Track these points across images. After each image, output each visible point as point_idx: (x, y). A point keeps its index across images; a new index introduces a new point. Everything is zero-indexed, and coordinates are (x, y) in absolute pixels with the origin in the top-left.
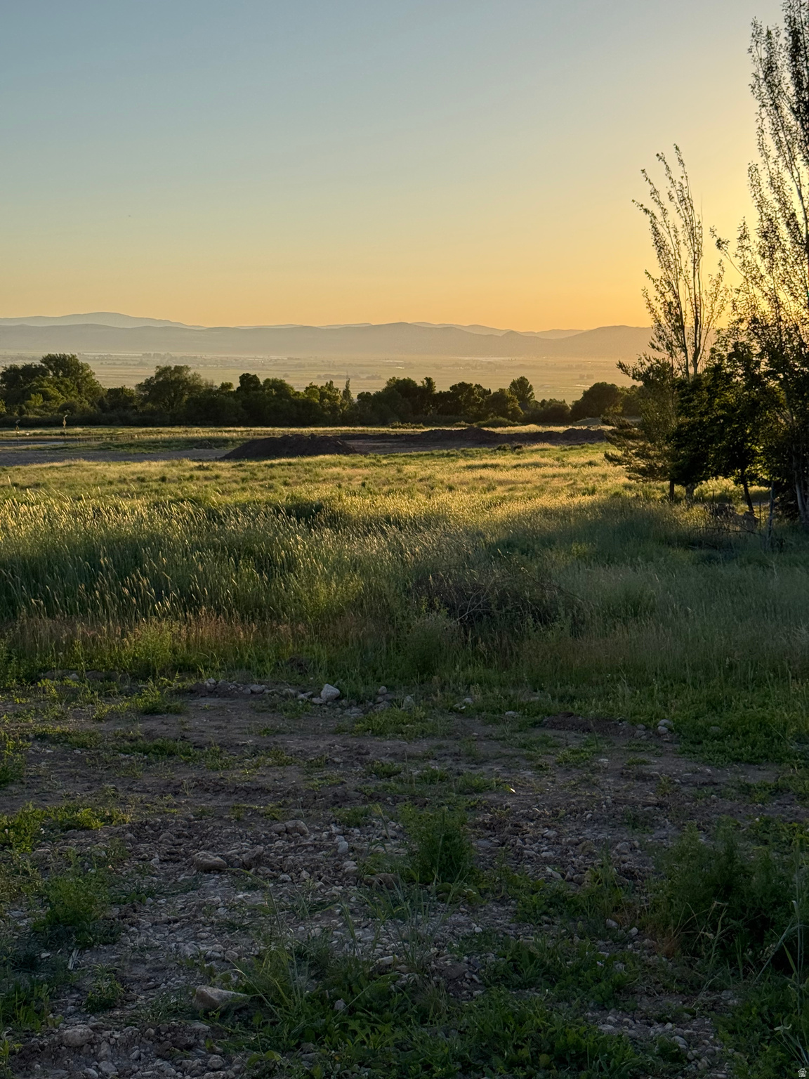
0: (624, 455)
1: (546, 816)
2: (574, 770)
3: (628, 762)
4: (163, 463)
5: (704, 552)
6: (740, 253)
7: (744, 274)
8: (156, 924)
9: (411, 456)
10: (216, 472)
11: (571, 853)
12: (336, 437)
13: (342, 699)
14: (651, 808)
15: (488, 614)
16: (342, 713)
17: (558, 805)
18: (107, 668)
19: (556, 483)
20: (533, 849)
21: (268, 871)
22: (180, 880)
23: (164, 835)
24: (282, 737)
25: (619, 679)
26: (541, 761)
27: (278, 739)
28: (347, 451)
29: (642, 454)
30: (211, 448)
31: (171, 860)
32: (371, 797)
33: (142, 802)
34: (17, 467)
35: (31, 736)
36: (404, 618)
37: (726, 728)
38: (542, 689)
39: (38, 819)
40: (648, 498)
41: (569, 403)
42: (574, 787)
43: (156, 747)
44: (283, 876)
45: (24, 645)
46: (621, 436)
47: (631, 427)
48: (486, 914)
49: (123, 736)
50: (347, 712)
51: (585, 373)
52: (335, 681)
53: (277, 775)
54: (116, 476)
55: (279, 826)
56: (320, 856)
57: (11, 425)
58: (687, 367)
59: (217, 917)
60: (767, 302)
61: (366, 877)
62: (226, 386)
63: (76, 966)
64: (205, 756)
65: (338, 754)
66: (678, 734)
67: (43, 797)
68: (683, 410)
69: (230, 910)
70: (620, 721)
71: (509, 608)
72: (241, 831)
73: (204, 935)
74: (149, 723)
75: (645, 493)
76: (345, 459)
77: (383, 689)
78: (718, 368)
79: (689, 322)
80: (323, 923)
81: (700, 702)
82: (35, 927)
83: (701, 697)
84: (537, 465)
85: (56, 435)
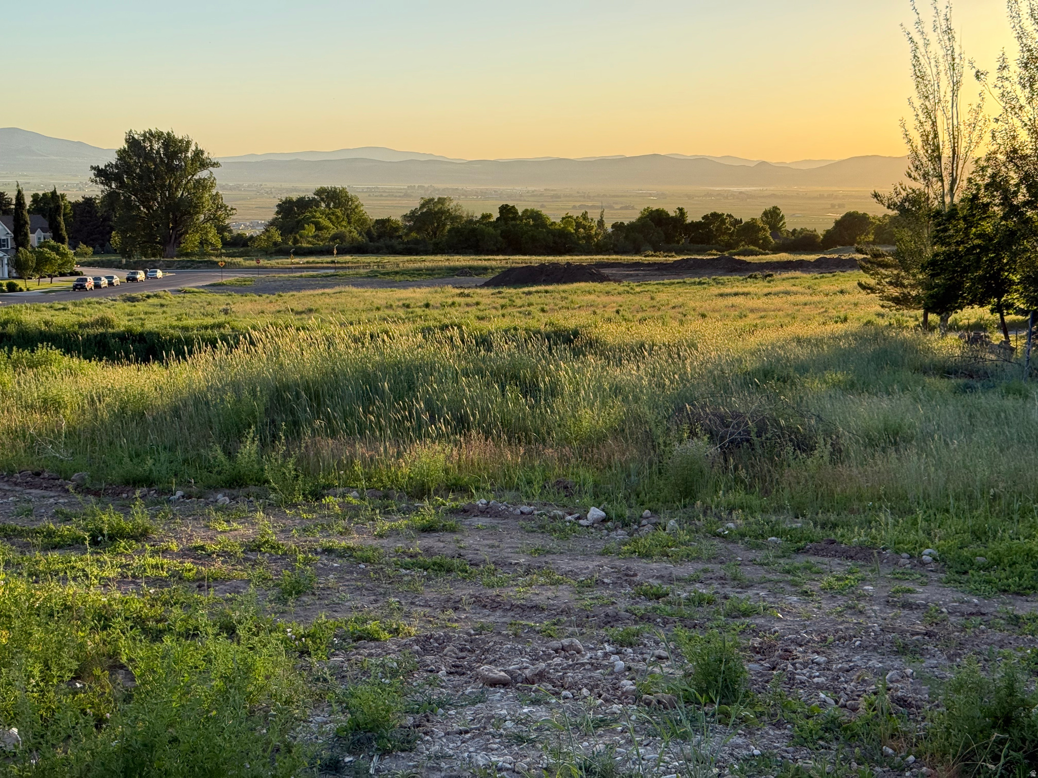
0: (878, 284)
1: (814, 641)
2: (839, 597)
3: (893, 590)
4: (428, 290)
5: (961, 381)
6: (1000, 84)
7: (1004, 105)
8: (448, 734)
9: (663, 284)
10: (476, 299)
11: (843, 679)
12: (590, 266)
13: (608, 520)
14: (919, 637)
15: (748, 441)
16: (608, 535)
17: (826, 631)
18: (384, 487)
19: (807, 310)
20: (804, 675)
21: (550, 687)
22: (467, 692)
23: (448, 648)
24: (551, 556)
25: (880, 508)
26: (806, 587)
27: (549, 558)
28: (602, 279)
29: (897, 283)
30: (471, 275)
31: (456, 672)
32: (642, 618)
33: (425, 615)
34: (291, 293)
35: (319, 550)
36: (665, 445)
37: (992, 559)
38: (804, 516)
39: (331, 629)
40: (900, 326)
41: (820, 232)
42: (840, 614)
43: (435, 564)
44: (564, 693)
45: (308, 464)
46: (874, 264)
47: (884, 256)
48: (762, 737)
49: (404, 552)
50: (613, 534)
51: (836, 202)
52: (600, 505)
53: (549, 594)
54: (383, 302)
55: (555, 644)
56: (597, 673)
57: (285, 253)
58: (943, 196)
59: (505, 729)
60: (1027, 132)
61: (645, 696)
62: (486, 217)
63: (377, 771)
64: (481, 573)
65: (606, 575)
66: (942, 564)
67: (333, 607)
68: (939, 239)
69: (517, 724)
70: (884, 549)
71: (769, 435)
72: (520, 647)
73: (495, 746)
74: (426, 540)
75: (898, 321)
76: (598, 286)
77: (647, 513)
78: (975, 197)
79: (946, 153)
80: (606, 739)
81: (965, 532)
82: (337, 733)
83: (966, 527)
84: (787, 293)
85: (327, 263)
